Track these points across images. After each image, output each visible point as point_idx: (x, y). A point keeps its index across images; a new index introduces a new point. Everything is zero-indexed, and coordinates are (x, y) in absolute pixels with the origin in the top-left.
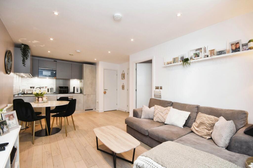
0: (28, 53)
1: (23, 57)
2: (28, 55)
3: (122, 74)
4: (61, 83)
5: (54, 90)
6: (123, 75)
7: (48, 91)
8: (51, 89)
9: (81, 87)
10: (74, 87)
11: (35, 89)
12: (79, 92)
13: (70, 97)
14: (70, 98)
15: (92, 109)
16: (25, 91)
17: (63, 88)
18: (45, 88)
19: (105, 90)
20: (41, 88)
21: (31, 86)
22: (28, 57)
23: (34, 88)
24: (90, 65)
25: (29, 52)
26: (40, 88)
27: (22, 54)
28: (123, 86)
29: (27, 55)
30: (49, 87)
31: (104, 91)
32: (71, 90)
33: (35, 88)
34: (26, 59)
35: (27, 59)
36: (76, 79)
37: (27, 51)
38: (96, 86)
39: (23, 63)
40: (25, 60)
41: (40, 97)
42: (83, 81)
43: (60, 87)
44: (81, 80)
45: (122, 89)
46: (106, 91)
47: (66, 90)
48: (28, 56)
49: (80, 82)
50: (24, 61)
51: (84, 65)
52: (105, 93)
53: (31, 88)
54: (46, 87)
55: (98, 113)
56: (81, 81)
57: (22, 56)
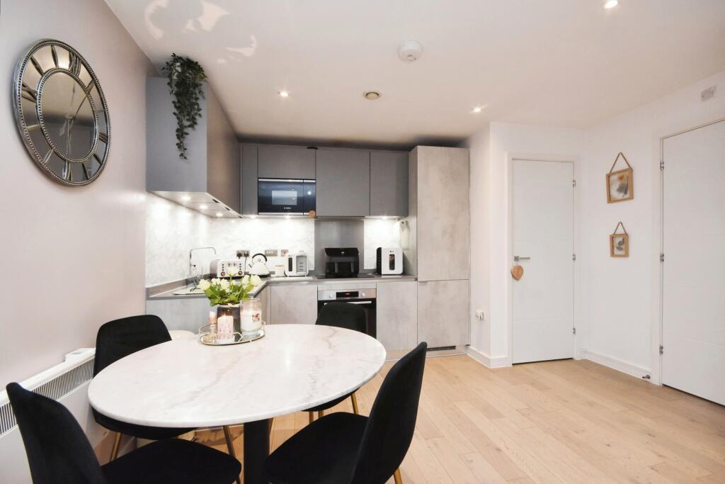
0: (199, 96)
1: (178, 118)
2: (197, 104)
3: (608, 176)
4: (334, 236)
5: (311, 264)
6: (614, 178)
7: (290, 269)
8: (298, 257)
9: (408, 249)
10: (379, 251)
11: (249, 260)
12: (399, 268)
13: (364, 290)
14: (364, 295)
15: (453, 348)
16: (216, 269)
17: (341, 255)
18: (282, 256)
19: (517, 259)
20: (270, 255)
21: (241, 248)
22: (197, 117)
23: (247, 255)
24: (443, 149)
25: (200, 92)
26: (264, 256)
27: (174, 102)
28: (618, 240)
29: (196, 107)
30: (294, 253)
31: (515, 264)
32: (369, 262)
33: (251, 254)
34: (190, 126)
35: (193, 124)
36: (385, 217)
37: (194, 89)
38: (470, 243)
39: (177, 144)
40: (186, 130)
41: (230, 305)
42: (412, 221)
43: (330, 252)
44: (404, 220)
45: (613, 254)
46: (521, 263)
47: (349, 263)
48: (199, 110)
49: (402, 229)
50: (181, 134)
51: (421, 150)
52: (517, 274)
53: (239, 255)
54: (284, 252)
55: (484, 371)
56: (407, 222)
57: (174, 114)
